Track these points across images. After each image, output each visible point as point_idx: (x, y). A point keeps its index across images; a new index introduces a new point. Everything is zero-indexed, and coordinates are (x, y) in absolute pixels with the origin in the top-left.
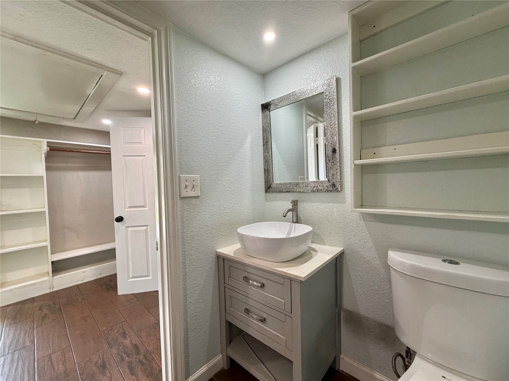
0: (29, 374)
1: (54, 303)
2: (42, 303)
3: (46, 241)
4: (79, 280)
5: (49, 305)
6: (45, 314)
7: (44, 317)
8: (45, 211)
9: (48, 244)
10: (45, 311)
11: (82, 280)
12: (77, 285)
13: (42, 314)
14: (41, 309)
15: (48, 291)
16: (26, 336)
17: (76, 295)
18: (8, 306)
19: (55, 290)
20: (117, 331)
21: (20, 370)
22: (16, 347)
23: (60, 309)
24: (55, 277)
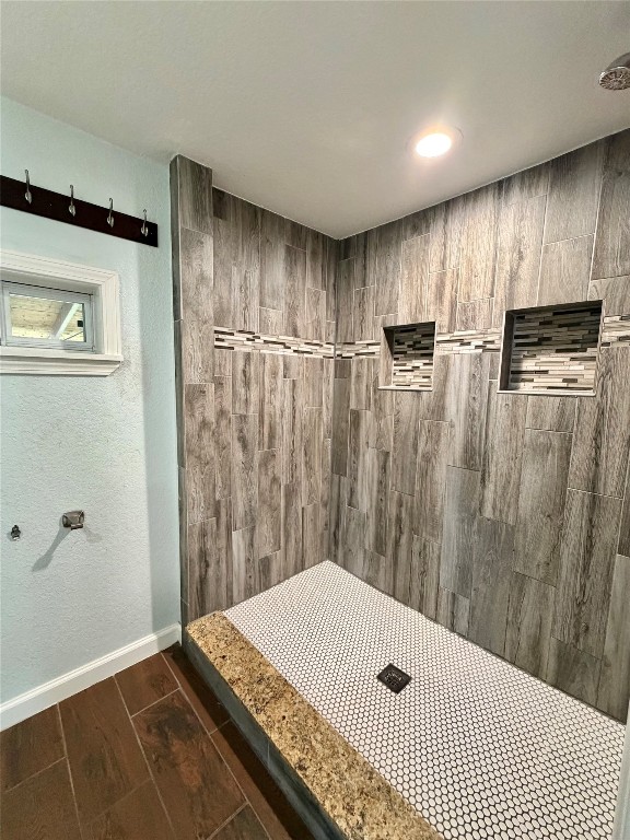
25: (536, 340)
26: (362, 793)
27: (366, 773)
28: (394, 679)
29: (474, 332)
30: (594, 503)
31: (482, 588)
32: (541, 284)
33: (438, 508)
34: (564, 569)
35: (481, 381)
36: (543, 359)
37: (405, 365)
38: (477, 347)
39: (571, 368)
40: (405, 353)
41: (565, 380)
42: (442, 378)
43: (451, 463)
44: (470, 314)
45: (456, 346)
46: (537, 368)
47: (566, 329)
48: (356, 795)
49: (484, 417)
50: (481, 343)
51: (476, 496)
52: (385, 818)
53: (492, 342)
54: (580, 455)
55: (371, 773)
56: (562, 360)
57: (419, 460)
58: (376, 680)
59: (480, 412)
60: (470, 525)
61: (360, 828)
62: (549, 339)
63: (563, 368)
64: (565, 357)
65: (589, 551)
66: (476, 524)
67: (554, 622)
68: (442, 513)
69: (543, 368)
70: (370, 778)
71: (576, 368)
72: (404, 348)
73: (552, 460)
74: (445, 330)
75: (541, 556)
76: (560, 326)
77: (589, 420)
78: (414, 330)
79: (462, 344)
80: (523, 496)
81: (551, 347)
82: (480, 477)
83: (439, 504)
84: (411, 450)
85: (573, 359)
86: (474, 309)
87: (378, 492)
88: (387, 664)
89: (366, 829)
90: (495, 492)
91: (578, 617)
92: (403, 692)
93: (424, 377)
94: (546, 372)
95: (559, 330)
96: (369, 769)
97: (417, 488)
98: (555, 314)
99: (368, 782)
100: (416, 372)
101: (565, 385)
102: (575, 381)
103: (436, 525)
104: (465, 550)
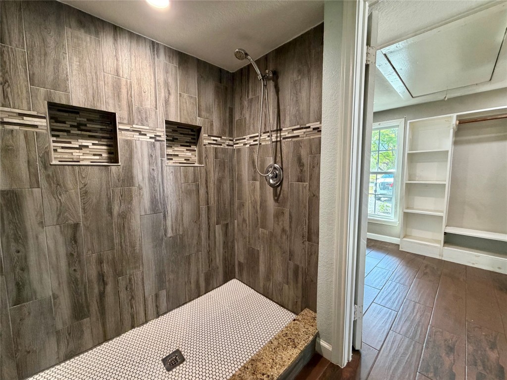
0: (398, 302)
1: (437, 269)
2: (429, 263)
3: (442, 212)
4: (470, 262)
5: (433, 268)
6: (427, 273)
7: (425, 274)
8: (445, 184)
9: (444, 215)
10: (428, 270)
11: (473, 264)
12: (466, 266)
13: (425, 272)
14: (426, 267)
15: (438, 257)
16: (409, 279)
17: (460, 273)
18: (408, 253)
19: (443, 259)
20: (486, 335)
21: (395, 295)
22: (400, 281)
23: (440, 276)
24: (446, 248)
25: (171, 139)
26: (254, 374)
27: (245, 370)
28: (173, 361)
29: (148, 128)
30: (209, 209)
31: (171, 277)
32: (180, 111)
33: (137, 247)
34: (203, 241)
35: (156, 159)
36: (176, 149)
37: (70, 143)
38: (151, 138)
39: (187, 154)
40: (68, 132)
41: (185, 160)
42: (127, 156)
43: (143, 213)
44: (144, 116)
45: (136, 135)
46: (173, 153)
47: (182, 135)
48: (255, 377)
49: (160, 180)
50: (153, 136)
51: (162, 228)
52: (264, 364)
53: (160, 136)
54: (202, 191)
55: (245, 367)
56: (183, 150)
57: (115, 219)
58: (171, 372)
59: (158, 177)
60: (161, 246)
61: (268, 376)
62: (177, 139)
63: (183, 154)
64: (184, 149)
65: (209, 230)
66: (164, 244)
67: (202, 267)
68: (141, 249)
69: (176, 153)
70: (248, 368)
71: (189, 154)
72: (66, 126)
73: (194, 196)
74: (126, 121)
75: (195, 242)
76: (181, 134)
77: (203, 175)
78: (78, 113)
79: (141, 134)
80: (184, 217)
81: (179, 143)
82: (162, 215)
83: (138, 243)
84: (105, 214)
85: (187, 150)
86: (146, 112)
87: (69, 265)
88: (161, 362)
89: (269, 374)
90: (172, 220)
91: (209, 257)
92: (185, 357)
93: (94, 155)
94: (177, 155)
95: (180, 135)
96: (243, 368)
97: (116, 241)
98: (178, 127)
99: (249, 370)
100: (84, 150)
101: (185, 162)
102: (189, 160)
103: (137, 259)
104: (159, 262)
